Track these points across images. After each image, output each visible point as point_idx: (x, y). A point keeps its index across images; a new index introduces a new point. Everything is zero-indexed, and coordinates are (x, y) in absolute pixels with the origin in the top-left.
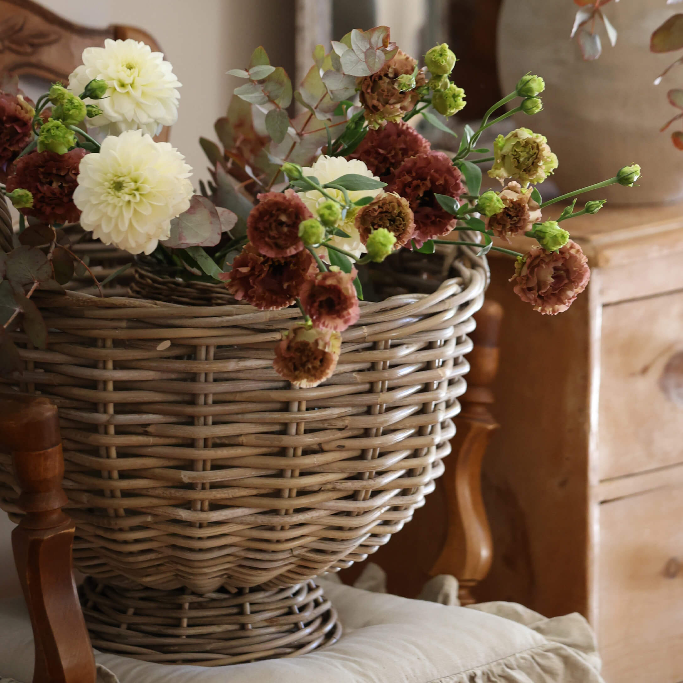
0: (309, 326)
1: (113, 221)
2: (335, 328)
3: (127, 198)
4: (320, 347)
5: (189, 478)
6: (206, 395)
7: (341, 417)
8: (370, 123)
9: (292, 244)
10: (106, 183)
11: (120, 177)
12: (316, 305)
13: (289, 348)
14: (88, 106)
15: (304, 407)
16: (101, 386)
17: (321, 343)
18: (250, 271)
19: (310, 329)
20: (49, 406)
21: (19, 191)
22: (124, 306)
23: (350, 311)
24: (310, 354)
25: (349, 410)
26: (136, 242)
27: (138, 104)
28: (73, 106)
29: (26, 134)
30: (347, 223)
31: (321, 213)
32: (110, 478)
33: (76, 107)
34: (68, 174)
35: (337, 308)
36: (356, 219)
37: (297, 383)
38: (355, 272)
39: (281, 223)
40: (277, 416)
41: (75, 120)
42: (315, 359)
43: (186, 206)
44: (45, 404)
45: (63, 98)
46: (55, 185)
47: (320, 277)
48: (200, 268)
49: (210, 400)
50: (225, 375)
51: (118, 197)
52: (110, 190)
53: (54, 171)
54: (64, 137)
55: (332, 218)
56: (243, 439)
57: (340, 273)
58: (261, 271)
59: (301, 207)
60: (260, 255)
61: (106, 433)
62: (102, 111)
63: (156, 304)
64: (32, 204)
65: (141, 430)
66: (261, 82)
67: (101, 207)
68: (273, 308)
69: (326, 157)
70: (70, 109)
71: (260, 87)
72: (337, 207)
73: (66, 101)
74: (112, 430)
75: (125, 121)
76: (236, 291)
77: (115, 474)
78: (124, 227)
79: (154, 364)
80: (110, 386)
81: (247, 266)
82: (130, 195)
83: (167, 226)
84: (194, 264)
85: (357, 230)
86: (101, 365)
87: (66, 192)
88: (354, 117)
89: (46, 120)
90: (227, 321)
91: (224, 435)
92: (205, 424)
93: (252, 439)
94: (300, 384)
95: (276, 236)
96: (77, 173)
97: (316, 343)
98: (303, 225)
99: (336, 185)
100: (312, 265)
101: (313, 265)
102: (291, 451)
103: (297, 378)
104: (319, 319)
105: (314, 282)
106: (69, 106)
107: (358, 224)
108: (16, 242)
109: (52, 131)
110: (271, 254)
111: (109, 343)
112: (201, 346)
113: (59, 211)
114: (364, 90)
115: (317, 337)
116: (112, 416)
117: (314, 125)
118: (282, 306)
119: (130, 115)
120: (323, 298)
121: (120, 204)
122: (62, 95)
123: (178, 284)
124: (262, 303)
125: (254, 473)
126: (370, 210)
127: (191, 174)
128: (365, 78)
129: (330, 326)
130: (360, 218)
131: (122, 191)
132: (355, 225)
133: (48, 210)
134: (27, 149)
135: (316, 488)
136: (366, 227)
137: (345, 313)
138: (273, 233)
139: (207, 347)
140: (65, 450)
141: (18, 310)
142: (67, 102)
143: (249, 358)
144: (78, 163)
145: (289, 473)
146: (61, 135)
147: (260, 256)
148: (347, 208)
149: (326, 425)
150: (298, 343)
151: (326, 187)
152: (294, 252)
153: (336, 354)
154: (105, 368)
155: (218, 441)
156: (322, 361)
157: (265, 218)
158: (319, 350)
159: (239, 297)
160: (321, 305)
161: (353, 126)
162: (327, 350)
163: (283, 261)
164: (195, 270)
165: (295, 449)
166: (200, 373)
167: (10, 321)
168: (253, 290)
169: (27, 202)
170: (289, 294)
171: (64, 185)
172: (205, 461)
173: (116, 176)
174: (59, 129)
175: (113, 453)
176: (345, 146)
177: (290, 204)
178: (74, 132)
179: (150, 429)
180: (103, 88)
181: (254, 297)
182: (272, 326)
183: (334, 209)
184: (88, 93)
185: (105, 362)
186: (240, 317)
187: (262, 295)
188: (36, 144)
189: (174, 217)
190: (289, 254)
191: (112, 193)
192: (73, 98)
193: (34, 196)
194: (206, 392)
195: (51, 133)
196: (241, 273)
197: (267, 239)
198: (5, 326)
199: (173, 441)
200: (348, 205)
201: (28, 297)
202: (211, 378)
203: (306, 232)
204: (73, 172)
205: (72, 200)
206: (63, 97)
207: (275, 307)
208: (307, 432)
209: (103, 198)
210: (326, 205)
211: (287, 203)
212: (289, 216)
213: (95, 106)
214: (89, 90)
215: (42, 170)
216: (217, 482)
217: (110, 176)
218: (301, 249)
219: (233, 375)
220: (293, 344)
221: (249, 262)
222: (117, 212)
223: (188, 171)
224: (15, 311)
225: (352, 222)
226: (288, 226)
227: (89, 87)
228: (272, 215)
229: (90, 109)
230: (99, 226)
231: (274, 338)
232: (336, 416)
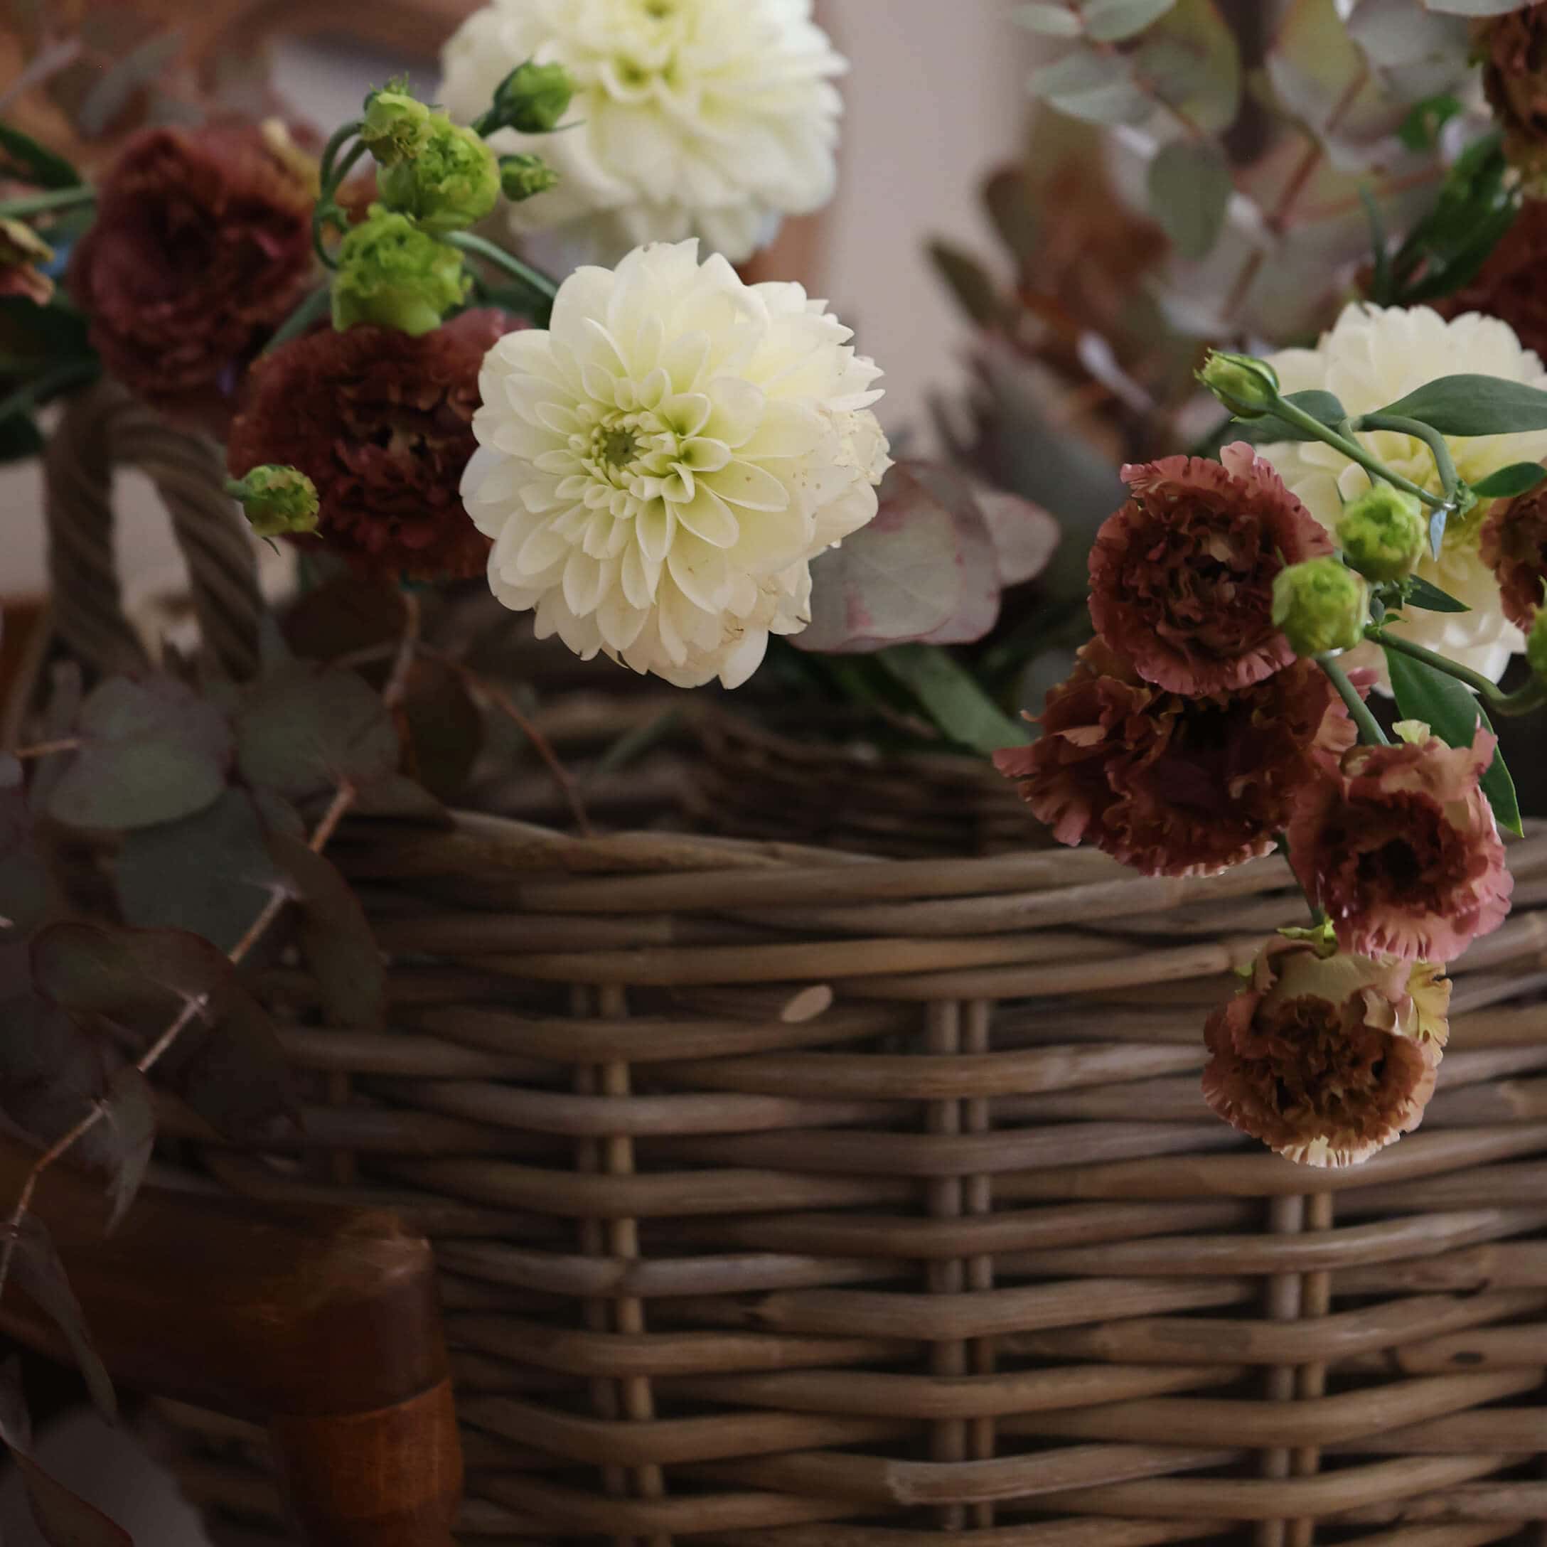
0: (1327, 940)
1: (604, 574)
2: (1423, 950)
3: (651, 488)
4: (1373, 1021)
5: (918, 1487)
6: (966, 1182)
7: (1462, 1249)
8: (1526, 177)
9: (1255, 644)
10: (574, 438)
11: (624, 413)
12: (1348, 867)
13: (1257, 1024)
14: (504, 159)
15: (1323, 1213)
16: (588, 1157)
17: (1374, 1004)
18: (1108, 738)
19: (1332, 953)
20: (400, 1243)
21: (267, 476)
22: (659, 867)
23: (1477, 885)
24: (1336, 1047)
25: (1490, 1221)
26: (690, 645)
27: (691, 142)
28: (450, 164)
29: (296, 264)
30: (1453, 548)
31: (1353, 534)
32: (634, 1492)
33: (461, 168)
34: (442, 403)
35: (1428, 876)
36: (1485, 533)
37: (1293, 1152)
38: (1487, 743)
39: (1213, 569)
40: (1225, 1249)
41: (462, 212)
42: (1356, 1062)
43: (865, 509)
44: (387, 1235)
45: (414, 135)
46: (399, 446)
47: (1357, 766)
48: (927, 716)
49: (982, 1196)
50: (1034, 1106)
51: (620, 487)
52: (588, 464)
53: (395, 396)
54: (425, 272)
55: (1393, 554)
56: (1108, 1339)
57: (1430, 746)
58: (1147, 738)
59: (1282, 508)
60: (1140, 683)
61: (614, 1327)
62: (557, 175)
63: (775, 855)
64: (316, 519)
65: (734, 1313)
66: (1128, 46)
67: (558, 523)
68: (1195, 871)
69: (1367, 313)
70: (441, 173)
71: (1124, 66)
72: (1409, 509)
73: (426, 146)
74: (633, 1316)
75: (645, 201)
76: (1061, 814)
77: (652, 1479)
78: (642, 594)
79: (776, 1072)
80: (622, 1156)
81: (1093, 721)
82: (662, 476)
83: (799, 584)
84: (908, 699)
85: (1492, 574)
86: (586, 1080)
87: (439, 468)
88: (1467, 156)
89: (358, 214)
90: (1032, 911)
91: (1036, 1326)
92: (968, 1287)
93: (1139, 1338)
94: (1304, 1155)
95: (1198, 617)
96: (476, 402)
97: (1358, 1003)
98: (1290, 578)
99: (1407, 421)
100: (1330, 710)
101: (1334, 709)
102: (1285, 1381)
103: (1292, 1134)
104: (1361, 918)
105: (1339, 785)
106: (437, 164)
107: (1493, 550)
108: (272, 646)
109: (383, 254)
110: (1179, 682)
111: (612, 1001)
112: (940, 1001)
113: (414, 539)
114: (1499, 58)
115: (1360, 984)
116: (632, 1265)
117: (1322, 189)
118: (1226, 863)
119: (660, 182)
120: (1371, 844)
121: (627, 513)
122: (409, 128)
123: (856, 768)
124: (1154, 853)
125: (1153, 1462)
126: (1533, 502)
127: (880, 393)
128: (1503, 20)
129: (1402, 943)
130: (1499, 529)
131: (633, 465)
132: (1481, 553)
133: (376, 535)
134: (301, 318)
135: (1383, 1516)
136: (1521, 561)
137: (1457, 894)
138: (1185, 606)
139: (965, 1007)
140: (465, 1392)
141: (280, 893)
142: (428, 152)
143: (1118, 1040)
144: (477, 363)
145: (1280, 1462)
146: (415, 264)
147: (1143, 686)
148: (1449, 506)
149: (1408, 1280)
150: (1287, 1006)
151: (1368, 425)
152: (1263, 671)
153: (1431, 1042)
154: (600, 1090)
155: (1015, 1347)
156: (1380, 1070)
157: (1154, 555)
158: (1368, 1029)
159: (1072, 829)
160: (1366, 869)
161: (1463, 191)
162: (1397, 1030)
163: (1223, 702)
164: (913, 722)
165: (1300, 1370)
166: (940, 1102)
167: (255, 932)
168: (1119, 806)
169: (297, 511)
170: (1251, 821)
171: (430, 443)
172: (971, 1424)
173: (609, 410)
174: (407, 244)
175: (642, 1398)
176: (1434, 265)
177: (1241, 497)
178: (460, 255)
179: (772, 1310)
180: (557, 95)
181: (1123, 831)
182: (1192, 922)
183: (1397, 518)
184: (506, 113)
185: (600, 1073)
186: (1075, 894)
187: (1155, 823)
188: (326, 299)
189: (823, 549)
190: (1245, 680)
191: (597, 472)
192: (450, 134)
193: (323, 490)
194: (966, 1169)
195: (377, 260)
196: (1074, 747)
197: (1162, 629)
198: (235, 956)
199: (854, 1351)
200: (1451, 498)
201: (316, 845)
202: (981, 1116)
203: (1297, 607)
204: (462, 395)
205: (458, 499)
206: (414, 133)
207: (1202, 866)
208: (1340, 1305)
209: (563, 491)
210: (1368, 503)
211: (1229, 495)
212: (1239, 543)
213: (529, 159)
214: (511, 102)
215: (349, 392)
216: (1021, 1499)
217: (587, 411)
218: (1289, 659)
219: (1064, 1105)
220: (1271, 1011)
221: (1104, 708)
222: (615, 539)
223: (866, 385)
224: (268, 895)
225: (1470, 543)
226: (1236, 577)
227: (509, 92)
228: (1176, 541)
229: (512, 168)
230: (555, 592)
231: (1205, 966)
232: (1444, 1245)
